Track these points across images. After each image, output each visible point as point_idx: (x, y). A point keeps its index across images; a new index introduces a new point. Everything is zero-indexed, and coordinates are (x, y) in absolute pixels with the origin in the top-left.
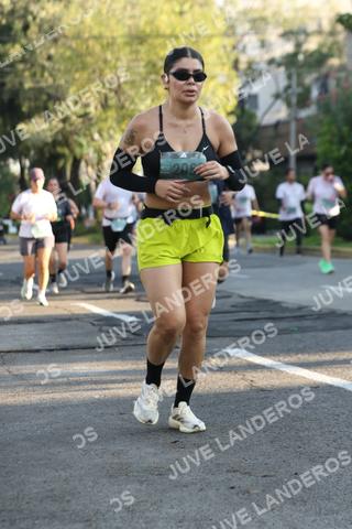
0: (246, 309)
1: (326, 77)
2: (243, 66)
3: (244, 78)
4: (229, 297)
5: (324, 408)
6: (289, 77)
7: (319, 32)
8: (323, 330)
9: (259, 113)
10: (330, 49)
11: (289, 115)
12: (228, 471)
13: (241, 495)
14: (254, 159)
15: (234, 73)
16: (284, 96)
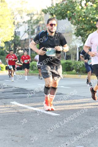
0: (17, 91)
1: (39, 26)
2: (16, 23)
3: (16, 27)
4: (12, 87)
5: (38, 118)
6: (29, 27)
7: (37, 14)
8: (38, 97)
9: (20, 37)
10: (40, 19)
11: (29, 37)
12: (12, 136)
13: (15, 142)
14: (19, 49)
15: (13, 25)
16: (27, 32)
